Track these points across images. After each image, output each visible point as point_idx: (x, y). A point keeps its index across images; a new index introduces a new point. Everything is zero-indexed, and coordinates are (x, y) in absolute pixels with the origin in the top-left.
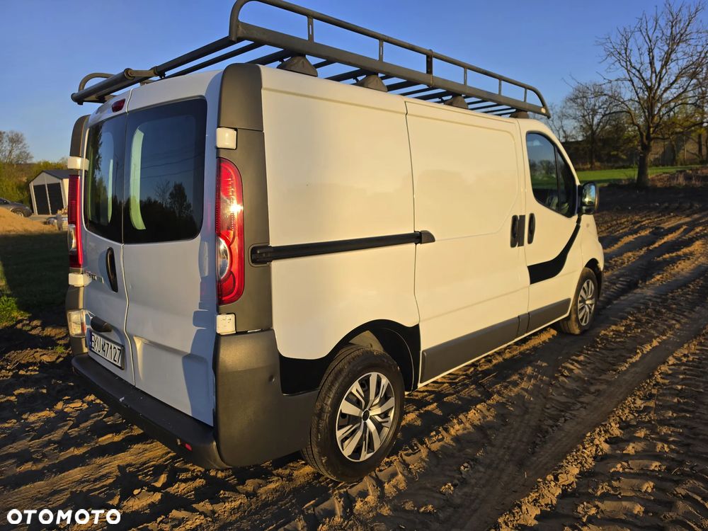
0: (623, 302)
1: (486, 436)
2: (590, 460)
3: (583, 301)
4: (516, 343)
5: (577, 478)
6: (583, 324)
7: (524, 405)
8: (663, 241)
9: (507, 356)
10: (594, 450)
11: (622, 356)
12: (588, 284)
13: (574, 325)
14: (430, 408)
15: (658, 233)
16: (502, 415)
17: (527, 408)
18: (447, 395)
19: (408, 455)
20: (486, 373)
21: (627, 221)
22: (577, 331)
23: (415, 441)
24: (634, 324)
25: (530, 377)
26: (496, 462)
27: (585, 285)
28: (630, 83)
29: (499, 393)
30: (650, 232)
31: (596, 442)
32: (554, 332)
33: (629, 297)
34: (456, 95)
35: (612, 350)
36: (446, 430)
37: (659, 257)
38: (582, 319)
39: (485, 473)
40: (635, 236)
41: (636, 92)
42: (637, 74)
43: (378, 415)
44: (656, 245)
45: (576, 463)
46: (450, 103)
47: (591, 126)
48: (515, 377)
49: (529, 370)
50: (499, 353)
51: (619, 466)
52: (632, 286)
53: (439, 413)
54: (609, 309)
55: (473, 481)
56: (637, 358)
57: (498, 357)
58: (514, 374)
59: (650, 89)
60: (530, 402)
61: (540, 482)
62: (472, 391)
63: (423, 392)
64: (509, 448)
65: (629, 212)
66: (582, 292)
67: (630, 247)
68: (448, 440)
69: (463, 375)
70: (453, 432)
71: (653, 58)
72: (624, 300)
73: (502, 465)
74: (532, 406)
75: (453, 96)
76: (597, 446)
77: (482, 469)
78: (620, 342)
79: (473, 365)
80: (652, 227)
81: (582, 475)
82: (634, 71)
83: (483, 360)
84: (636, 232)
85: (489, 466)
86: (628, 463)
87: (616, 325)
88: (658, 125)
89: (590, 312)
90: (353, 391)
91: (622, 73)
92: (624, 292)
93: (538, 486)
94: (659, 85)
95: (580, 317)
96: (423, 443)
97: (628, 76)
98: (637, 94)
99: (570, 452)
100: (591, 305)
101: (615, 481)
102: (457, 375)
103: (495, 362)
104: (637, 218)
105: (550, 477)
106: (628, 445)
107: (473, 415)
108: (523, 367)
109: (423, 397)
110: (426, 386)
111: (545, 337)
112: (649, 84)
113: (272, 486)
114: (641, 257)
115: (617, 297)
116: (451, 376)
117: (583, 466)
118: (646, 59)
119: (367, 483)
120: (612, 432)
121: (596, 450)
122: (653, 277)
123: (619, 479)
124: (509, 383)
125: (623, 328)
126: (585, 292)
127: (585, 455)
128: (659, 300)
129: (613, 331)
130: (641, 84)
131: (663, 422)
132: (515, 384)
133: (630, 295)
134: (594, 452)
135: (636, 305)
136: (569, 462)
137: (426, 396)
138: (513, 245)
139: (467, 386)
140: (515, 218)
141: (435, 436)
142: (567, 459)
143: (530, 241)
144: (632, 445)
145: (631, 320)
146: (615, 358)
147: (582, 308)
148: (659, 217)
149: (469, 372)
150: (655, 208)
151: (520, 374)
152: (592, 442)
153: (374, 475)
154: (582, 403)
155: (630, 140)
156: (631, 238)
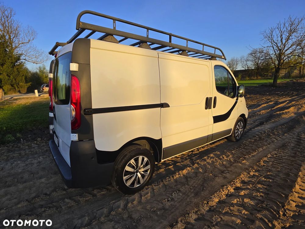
0: (256, 130)
1: (187, 180)
2: (224, 196)
3: (238, 130)
4: (210, 144)
5: (217, 203)
6: (238, 138)
7: (205, 169)
8: (278, 107)
9: (206, 148)
10: (227, 192)
11: (250, 152)
12: (240, 123)
13: (233, 138)
14: (170, 167)
15: (277, 103)
16: (196, 172)
17: (206, 170)
18: (178, 163)
19: (155, 186)
20: (195, 155)
21: (265, 99)
22: (235, 140)
23: (160, 180)
24: (258, 139)
25: (211, 158)
26: (187, 192)
27: (239, 123)
28: (272, 48)
29: (198, 163)
30: (273, 103)
31: (229, 188)
32: (226, 140)
33: (259, 128)
34: (183, 51)
35: (246, 149)
36: (173, 177)
37: (275, 113)
38: (237, 136)
39: (182, 196)
40: (267, 104)
41: (275, 51)
42: (275, 44)
43: (143, 171)
44: (275, 108)
45: (218, 197)
46: (181, 54)
47: (258, 64)
48: (205, 158)
49: (212, 155)
50: (203, 147)
51: (236, 200)
52: (261, 124)
53: (173, 169)
54: (250, 132)
55: (176, 199)
56: (255, 153)
57: (202, 149)
58: (205, 156)
59: (280, 50)
60: (208, 168)
61: (200, 204)
62: (188, 162)
63: (170, 160)
64: (194, 187)
65: (267, 95)
66: (237, 126)
67: (264, 108)
68: (172, 180)
69: (187, 155)
70: (175, 178)
71: (282, 38)
72: (257, 129)
73: (189, 194)
74: (208, 170)
75: (182, 51)
76: (229, 190)
77: (181, 195)
78: (250, 146)
79: (192, 151)
80: (274, 101)
81: (220, 202)
82: (274, 43)
83: (196, 149)
84: (268, 103)
85: (184, 194)
86: (239, 199)
87: (251, 139)
88: (282, 63)
89: (241, 134)
90: (131, 163)
91: (270, 44)
92: (257, 126)
93: (199, 206)
94: (284, 48)
95: (236, 135)
96: (162, 181)
97: (272, 46)
98: (275, 52)
99: (216, 192)
100: (241, 131)
101: (232, 207)
102: (185, 155)
103: (200, 151)
104: (269, 97)
105: (205, 202)
106: (242, 191)
107: (185, 172)
108: (210, 154)
109: (169, 163)
110: (172, 158)
111: (222, 142)
112: (280, 48)
113: (103, 193)
114: (268, 113)
115: (254, 128)
116: (182, 155)
117: (221, 198)
118: (280, 39)
119: (136, 196)
120: (236, 185)
121: (228, 192)
122: (271, 121)
123: (234, 206)
124: (203, 159)
125: (253, 140)
126: (239, 126)
127: (223, 194)
128: (270, 130)
129: (249, 141)
130: (277, 48)
131: (259, 183)
132: (205, 160)
133: (259, 127)
134: (227, 193)
135: (261, 131)
136: (215, 196)
137: (170, 162)
138: (206, 108)
139: (186, 159)
140: (207, 98)
141: (168, 179)
142: (214, 195)
143: (214, 107)
144: (243, 191)
145: (257, 138)
146: (247, 152)
147: (237, 132)
148: (278, 97)
149: (189, 154)
150: (278, 94)
151: (208, 156)
152: (227, 189)
153: (140, 193)
154: (228, 170)
155: (272, 69)
156: (265, 105)
